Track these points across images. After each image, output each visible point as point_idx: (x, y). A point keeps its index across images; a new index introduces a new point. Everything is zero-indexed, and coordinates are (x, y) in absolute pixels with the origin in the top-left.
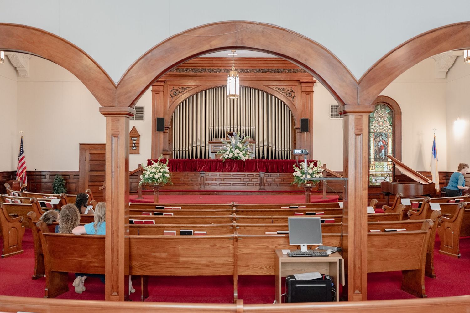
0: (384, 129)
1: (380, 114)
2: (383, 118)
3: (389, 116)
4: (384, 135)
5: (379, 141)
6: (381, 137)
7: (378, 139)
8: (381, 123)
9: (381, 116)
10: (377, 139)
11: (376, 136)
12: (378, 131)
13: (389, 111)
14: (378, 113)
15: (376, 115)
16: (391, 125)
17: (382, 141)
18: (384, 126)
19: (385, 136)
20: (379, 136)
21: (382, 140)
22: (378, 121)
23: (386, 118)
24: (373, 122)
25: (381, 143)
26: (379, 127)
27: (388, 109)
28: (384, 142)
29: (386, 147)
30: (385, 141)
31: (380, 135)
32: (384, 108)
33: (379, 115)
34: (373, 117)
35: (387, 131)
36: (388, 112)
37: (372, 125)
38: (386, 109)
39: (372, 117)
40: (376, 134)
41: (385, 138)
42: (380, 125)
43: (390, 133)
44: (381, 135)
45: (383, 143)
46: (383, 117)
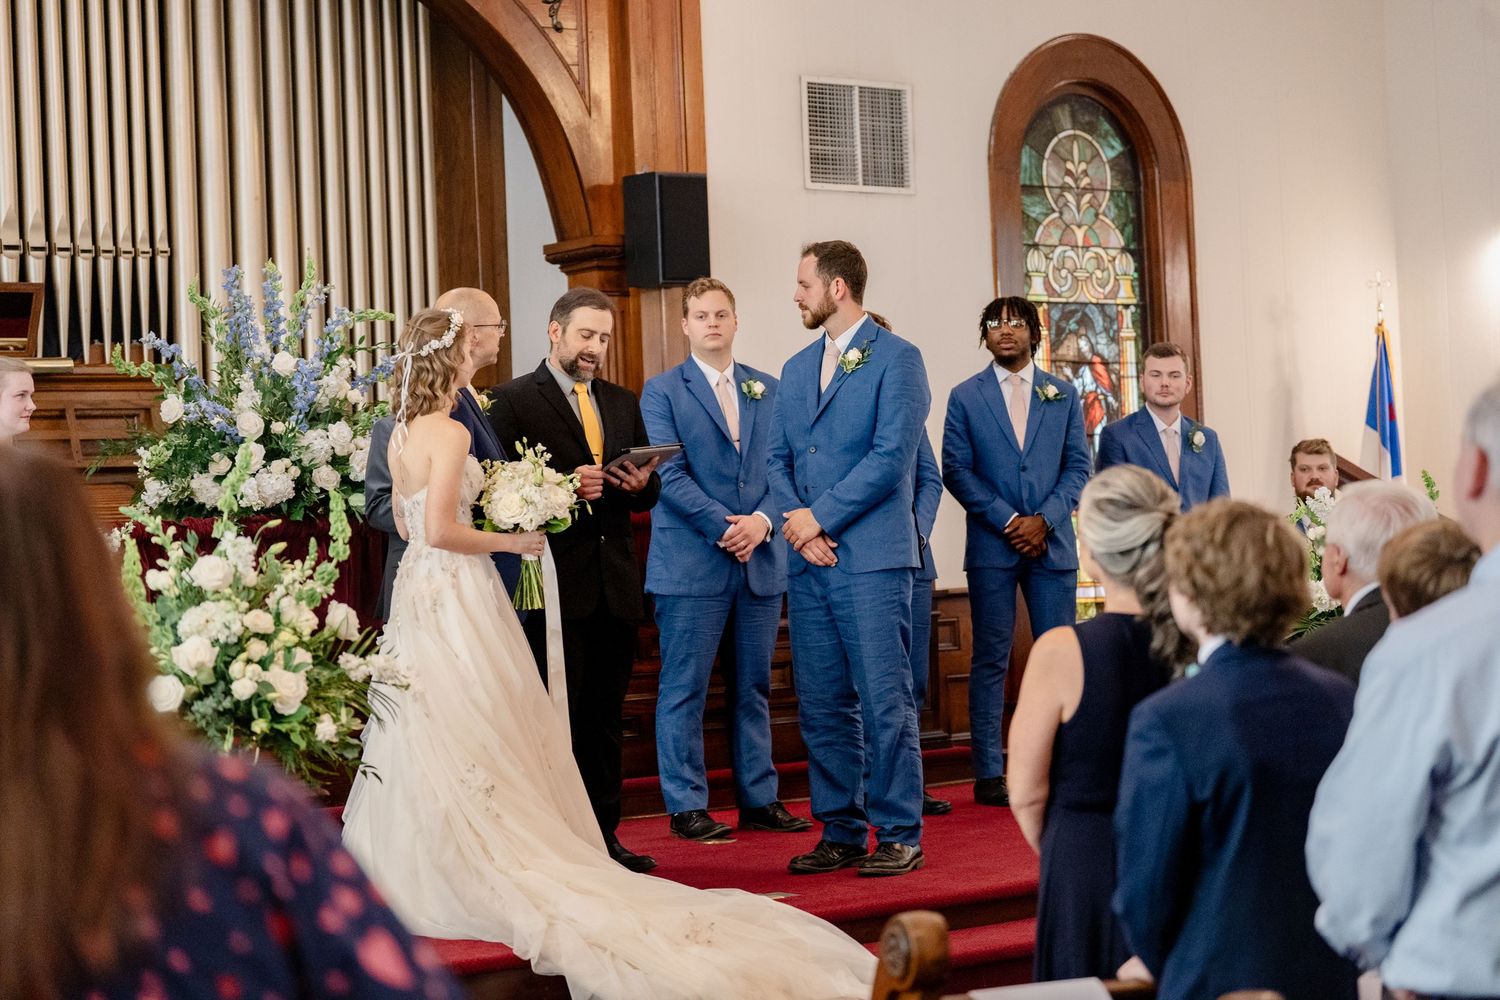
0: (1099, 273)
1: (1069, 166)
2: (1088, 197)
3: (1117, 184)
4: (1099, 321)
5: (1077, 364)
6: (1083, 331)
7: (1068, 350)
8: (1080, 234)
9: (1076, 180)
10: (1062, 351)
11: (1057, 323)
12: (1066, 293)
13: (1118, 147)
14: (1061, 158)
15: (1054, 172)
16: (1132, 252)
17: (1091, 364)
18: (1098, 257)
19: (1106, 330)
20: (1073, 326)
21: (1089, 356)
22: (1067, 217)
23: (1105, 199)
24: (1038, 223)
25: (1086, 371)
26: (1069, 264)
27: (1112, 132)
28: (1100, 368)
29: (1115, 405)
30: (1105, 363)
31: (1078, 323)
32: (1091, 129)
33: (1069, 173)
34: (1035, 189)
35: (1115, 293)
36: (1112, 154)
37: (1036, 246)
38: (1100, 136)
39: (1029, 189)
40: (1056, 314)
41: (1102, 340)
42: (1075, 247)
43: (1127, 306)
44: (1085, 322)
45: (1096, 378)
46: (1090, 189)
